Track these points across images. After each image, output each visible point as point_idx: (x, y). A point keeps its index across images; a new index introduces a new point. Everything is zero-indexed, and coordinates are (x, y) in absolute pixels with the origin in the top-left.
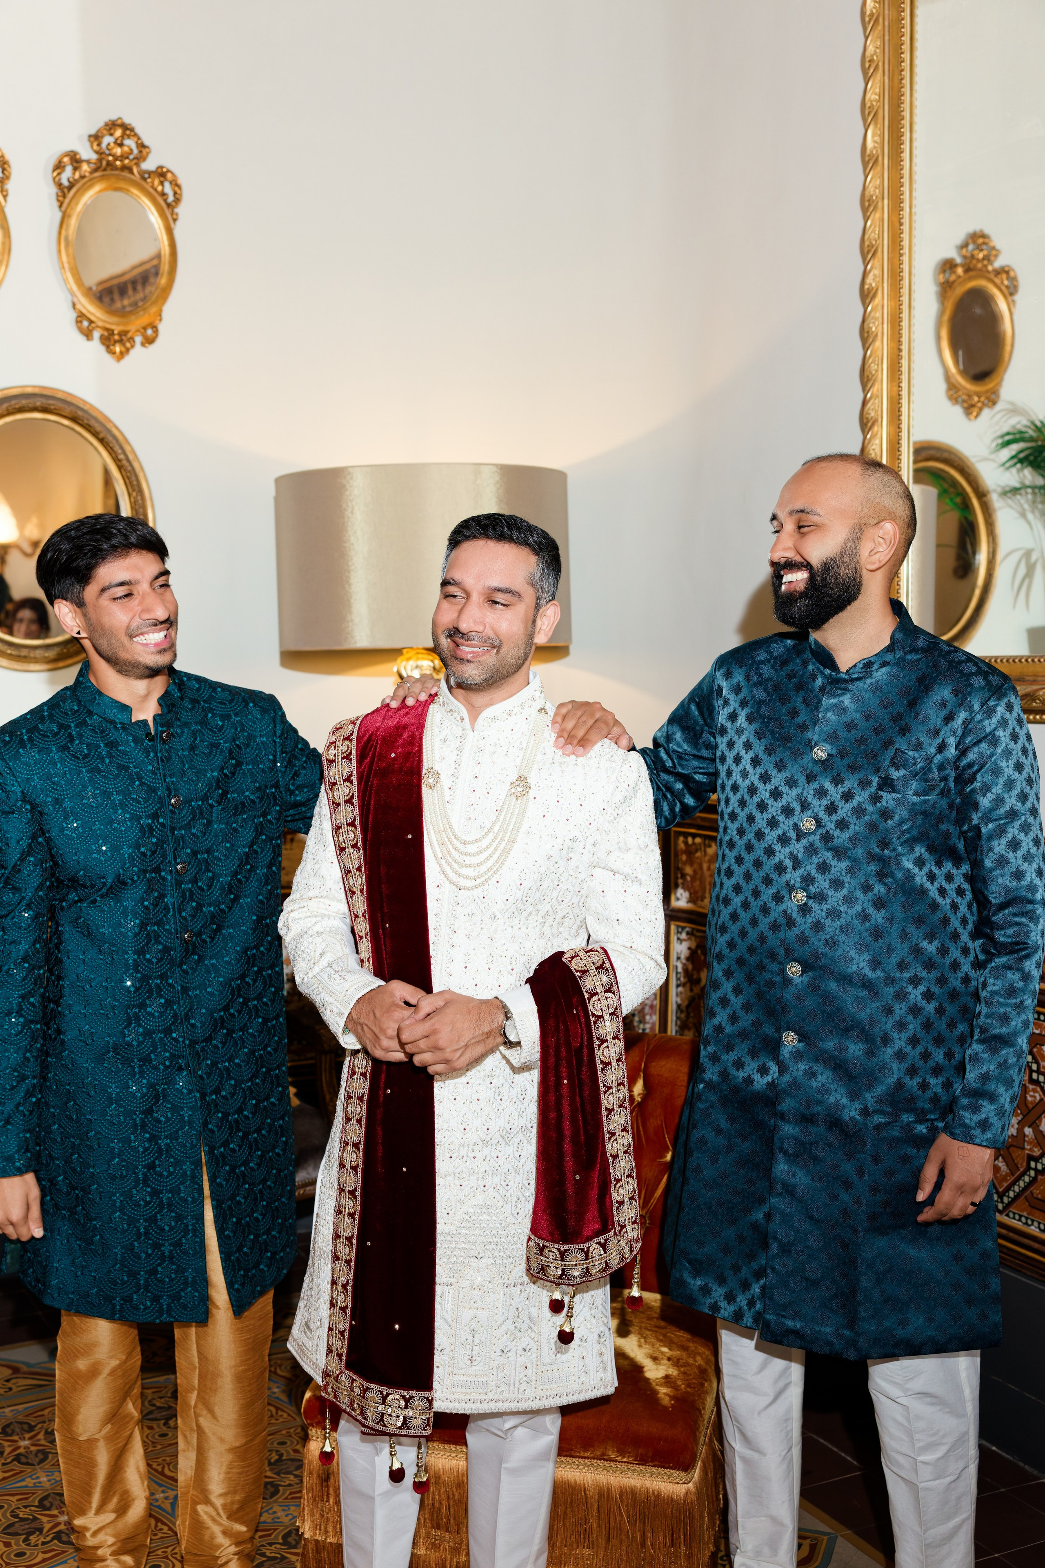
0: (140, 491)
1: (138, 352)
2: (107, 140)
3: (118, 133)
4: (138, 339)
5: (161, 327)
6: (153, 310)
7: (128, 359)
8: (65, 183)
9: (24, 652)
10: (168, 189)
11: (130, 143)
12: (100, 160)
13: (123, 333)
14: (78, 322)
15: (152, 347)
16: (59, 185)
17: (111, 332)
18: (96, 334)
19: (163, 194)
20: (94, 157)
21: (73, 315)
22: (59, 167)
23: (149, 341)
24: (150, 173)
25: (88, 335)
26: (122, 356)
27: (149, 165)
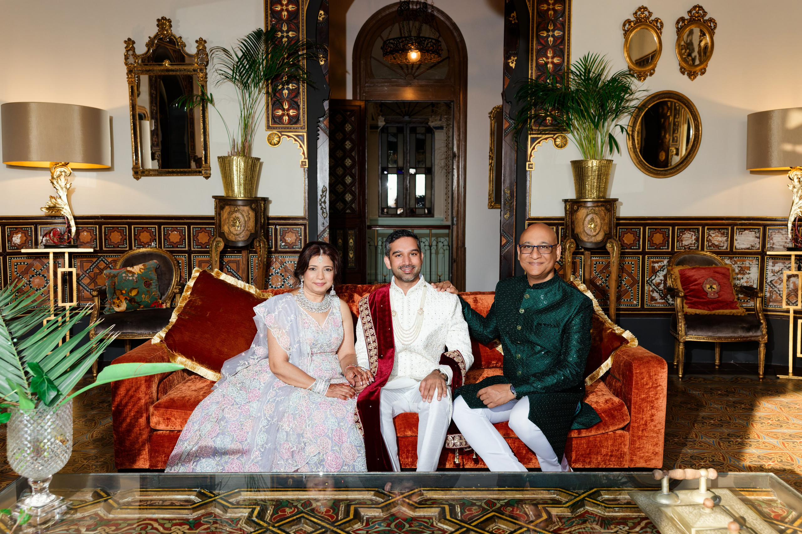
0: (698, 121)
1: (699, 77)
2: (694, 12)
3: (697, 9)
4: (699, 73)
5: (707, 69)
6: (705, 63)
7: (695, 80)
8: (679, 27)
9: (659, 172)
10: (712, 25)
11: (701, 12)
12: (690, 19)
13: (694, 72)
14: (681, 69)
15: (704, 75)
16: (678, 28)
17: (691, 72)
18: (686, 73)
19: (711, 26)
20: (689, 18)
21: (679, 67)
22: (678, 22)
23: (703, 73)
24: (706, 20)
25: (683, 73)
26: (694, 78)
27: (706, 18)
